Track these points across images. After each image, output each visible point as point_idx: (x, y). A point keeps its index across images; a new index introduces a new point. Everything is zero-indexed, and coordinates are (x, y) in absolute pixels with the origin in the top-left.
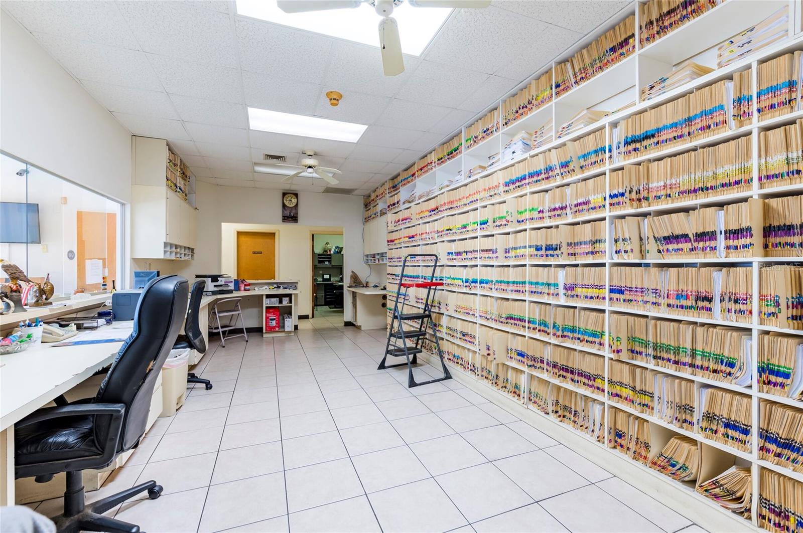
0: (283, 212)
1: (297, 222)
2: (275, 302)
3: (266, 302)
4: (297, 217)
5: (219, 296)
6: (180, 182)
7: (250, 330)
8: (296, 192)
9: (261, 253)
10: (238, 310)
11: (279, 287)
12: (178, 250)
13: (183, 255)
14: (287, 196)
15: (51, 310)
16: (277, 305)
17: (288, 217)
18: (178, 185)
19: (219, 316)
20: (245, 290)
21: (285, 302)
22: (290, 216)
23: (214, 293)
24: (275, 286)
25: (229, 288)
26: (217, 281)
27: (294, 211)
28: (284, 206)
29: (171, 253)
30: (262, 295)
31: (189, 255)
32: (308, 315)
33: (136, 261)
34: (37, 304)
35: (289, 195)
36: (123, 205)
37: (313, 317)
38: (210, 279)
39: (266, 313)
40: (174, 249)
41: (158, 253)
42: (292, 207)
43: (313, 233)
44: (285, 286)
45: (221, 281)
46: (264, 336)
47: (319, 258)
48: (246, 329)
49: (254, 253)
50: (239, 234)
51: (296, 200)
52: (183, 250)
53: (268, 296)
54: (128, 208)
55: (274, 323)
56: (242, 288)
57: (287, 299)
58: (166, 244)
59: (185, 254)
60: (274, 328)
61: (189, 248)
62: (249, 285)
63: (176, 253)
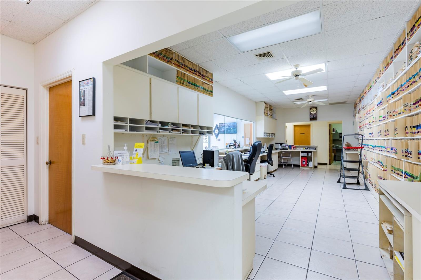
0: (310, 116)
1: (317, 120)
2: (305, 155)
3: (301, 155)
4: (317, 118)
5: (282, 151)
6: (269, 113)
7: (294, 165)
8: (316, 107)
9: (304, 134)
10: (290, 156)
11: (308, 149)
12: (269, 134)
13: (270, 136)
14: (312, 109)
15: (240, 149)
16: (306, 156)
17: (312, 118)
18: (268, 113)
19: (283, 158)
20: (294, 149)
21: (310, 155)
22: (314, 118)
23: (281, 149)
24: (306, 148)
25: (287, 148)
26: (282, 145)
27: (315, 115)
28: (310, 113)
29: (266, 136)
30: (300, 151)
31: (273, 136)
32: (327, 163)
33: (257, 138)
34: (238, 148)
35: (313, 109)
36: (254, 122)
37: (330, 164)
38: (279, 144)
39: (301, 159)
40: (267, 134)
41: (262, 136)
42: (314, 114)
43: (330, 123)
44: (310, 148)
45: (284, 145)
46: (301, 168)
47: (340, 135)
48: (293, 165)
49: (301, 134)
50: (295, 126)
51: (316, 110)
52: (271, 134)
53: (302, 152)
54: (255, 123)
55: (304, 163)
56: (292, 148)
57: (311, 153)
58: (264, 133)
59: (271, 136)
60: (305, 165)
61: (273, 134)
62: (295, 147)
63: (268, 136)
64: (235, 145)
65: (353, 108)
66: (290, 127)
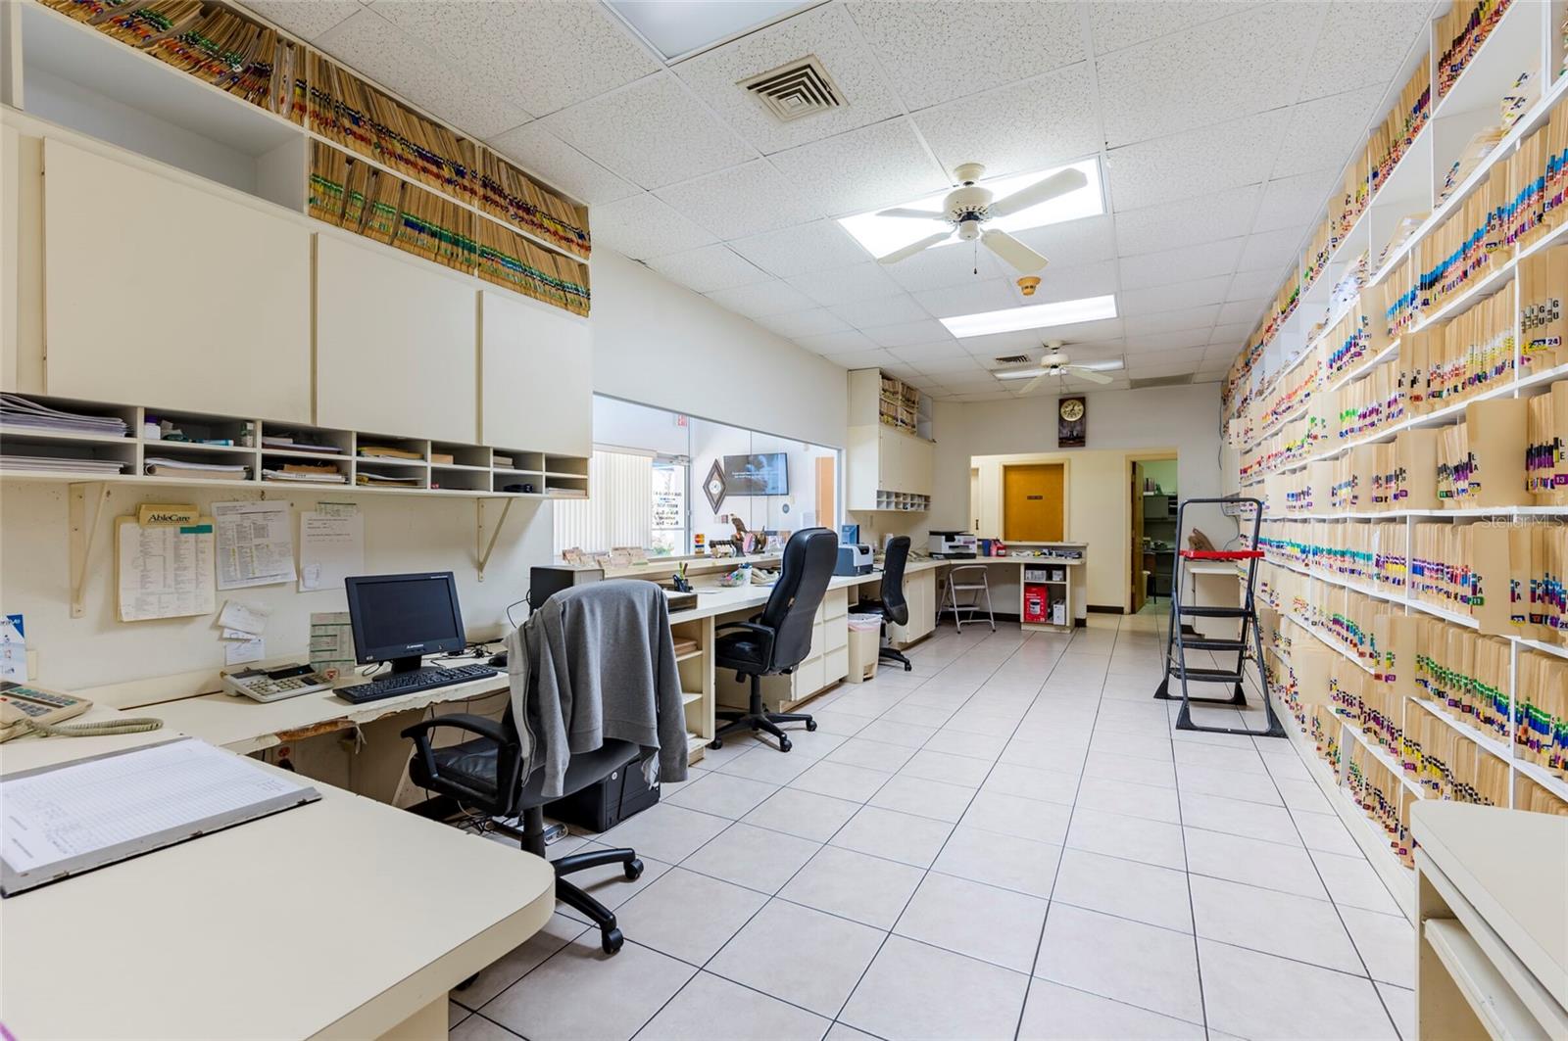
0: (1060, 432)
1: (1084, 446)
2: (1039, 577)
3: (1026, 577)
4: (1083, 437)
5: (953, 562)
6: (902, 414)
7: (999, 617)
8: (1082, 396)
9: (1041, 498)
10: (984, 584)
11: (1051, 554)
12: (901, 499)
13: (909, 506)
14: (1065, 404)
15: (762, 558)
16: (1044, 581)
17: (1066, 438)
18: (899, 417)
19: (955, 590)
20: (998, 555)
21: (1057, 578)
22: (1073, 438)
23: (947, 556)
24: (1045, 551)
25: (971, 552)
26: (953, 540)
27: (1078, 428)
28: (1061, 420)
29: (888, 504)
30: (1019, 565)
31: (919, 505)
32: (1122, 608)
33: (852, 513)
34: (756, 552)
35: (1069, 402)
36: (839, 451)
37: (1133, 611)
38: (944, 537)
39: (1025, 592)
40: (893, 499)
41: (870, 503)
42: (1075, 422)
43: (1133, 459)
44: (1060, 552)
45: (959, 540)
46: (1023, 627)
47: (1170, 504)
48: (994, 614)
49: (1030, 498)
50: (1007, 469)
51: (1081, 407)
52: (909, 499)
53: (1029, 567)
54: (844, 452)
55: (1037, 610)
56: (994, 552)
57: (1061, 572)
58: (880, 494)
59: (912, 505)
60: (1038, 617)
61: (919, 496)
62: (1005, 547)
63: (897, 504)
64: (741, 540)
65: (1220, 400)
66: (988, 471)
